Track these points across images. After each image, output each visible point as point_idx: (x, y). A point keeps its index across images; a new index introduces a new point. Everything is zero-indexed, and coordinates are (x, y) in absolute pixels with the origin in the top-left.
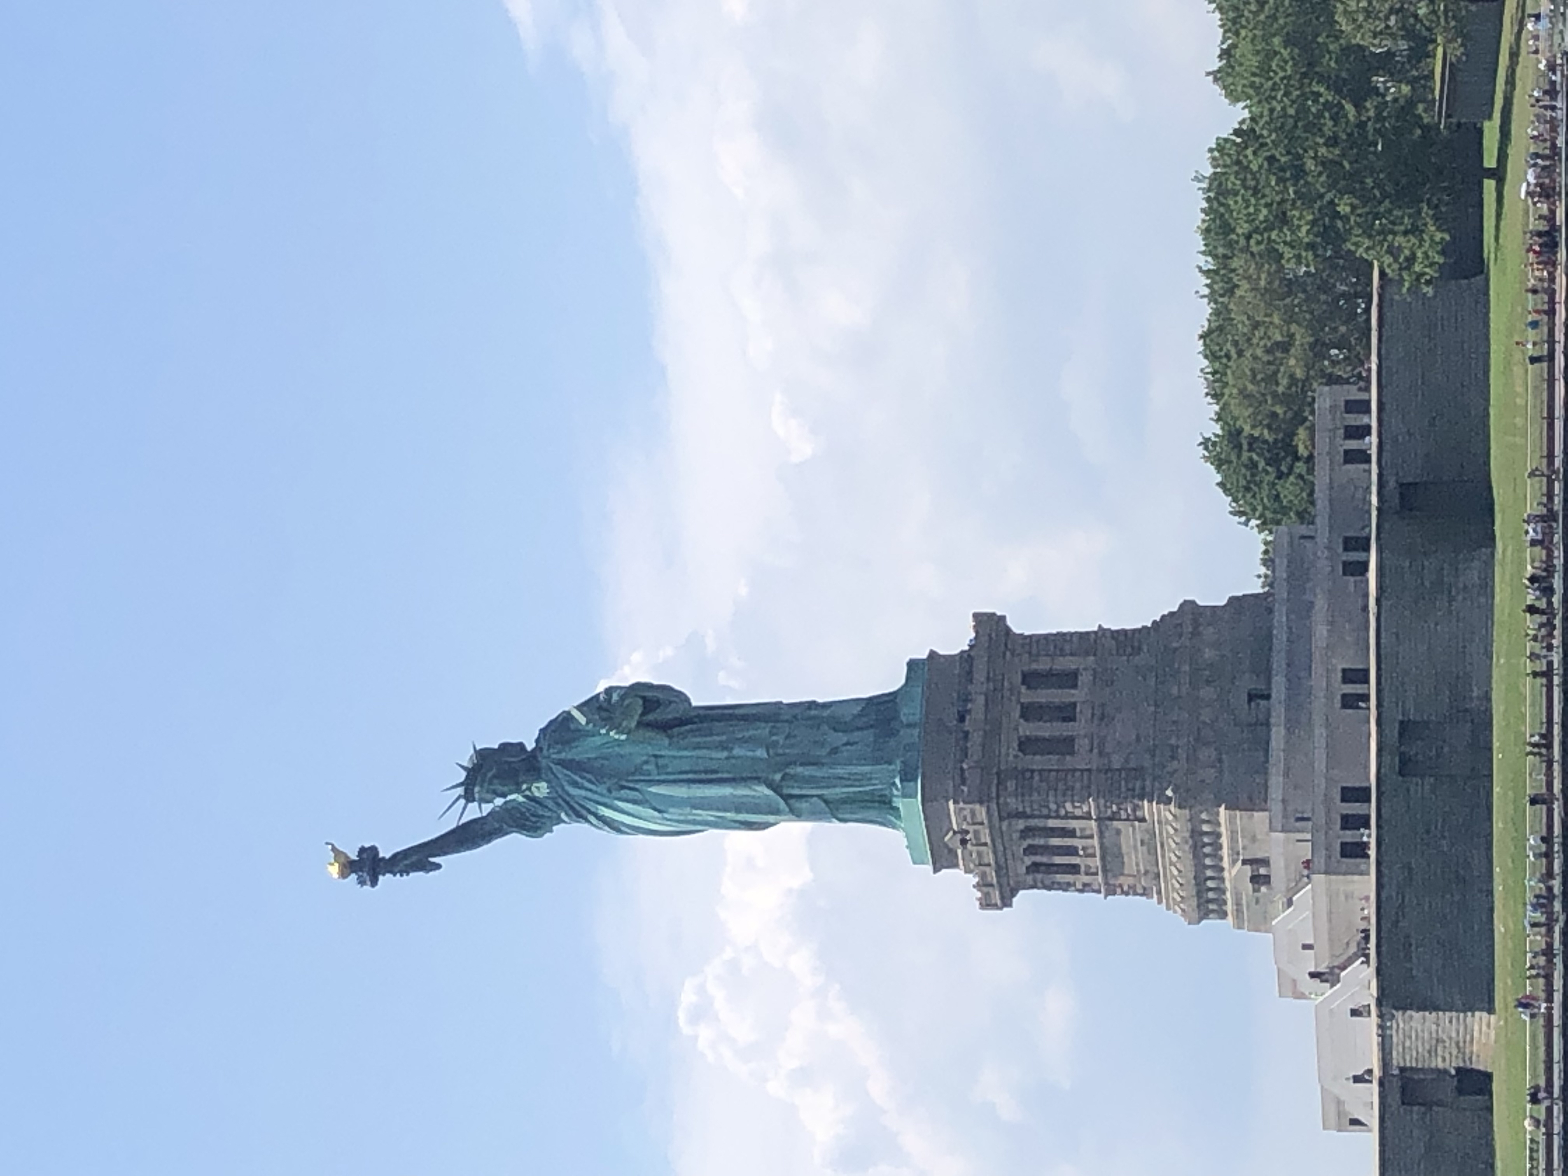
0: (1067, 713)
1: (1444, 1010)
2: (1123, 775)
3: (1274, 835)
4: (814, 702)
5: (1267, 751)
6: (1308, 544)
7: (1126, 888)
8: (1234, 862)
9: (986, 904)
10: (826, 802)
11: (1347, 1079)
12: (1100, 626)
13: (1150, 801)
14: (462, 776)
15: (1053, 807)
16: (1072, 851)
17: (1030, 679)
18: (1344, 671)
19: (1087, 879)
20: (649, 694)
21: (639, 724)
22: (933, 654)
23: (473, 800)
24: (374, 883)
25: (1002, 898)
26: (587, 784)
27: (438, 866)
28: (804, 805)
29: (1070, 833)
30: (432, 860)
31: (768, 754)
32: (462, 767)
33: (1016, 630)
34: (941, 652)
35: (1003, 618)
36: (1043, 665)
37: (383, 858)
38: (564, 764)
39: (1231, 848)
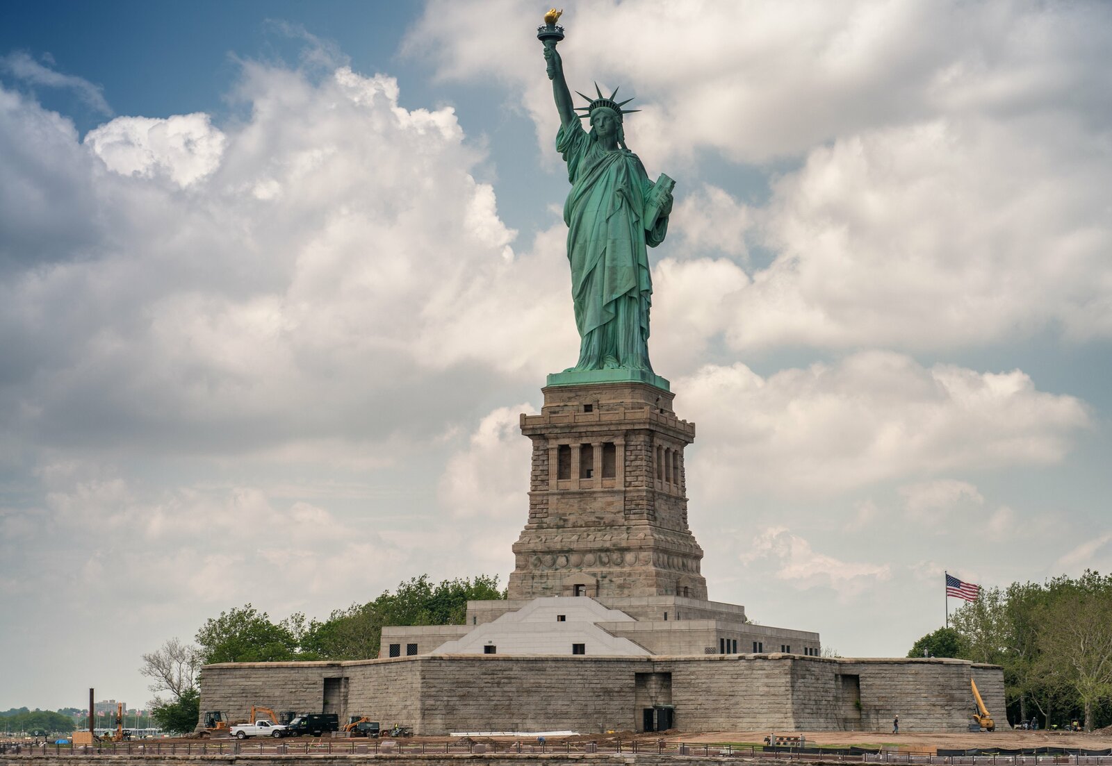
0: (667, 476)
9: (524, 420)
24: (542, 38)
33: (686, 449)
39: (610, 573)
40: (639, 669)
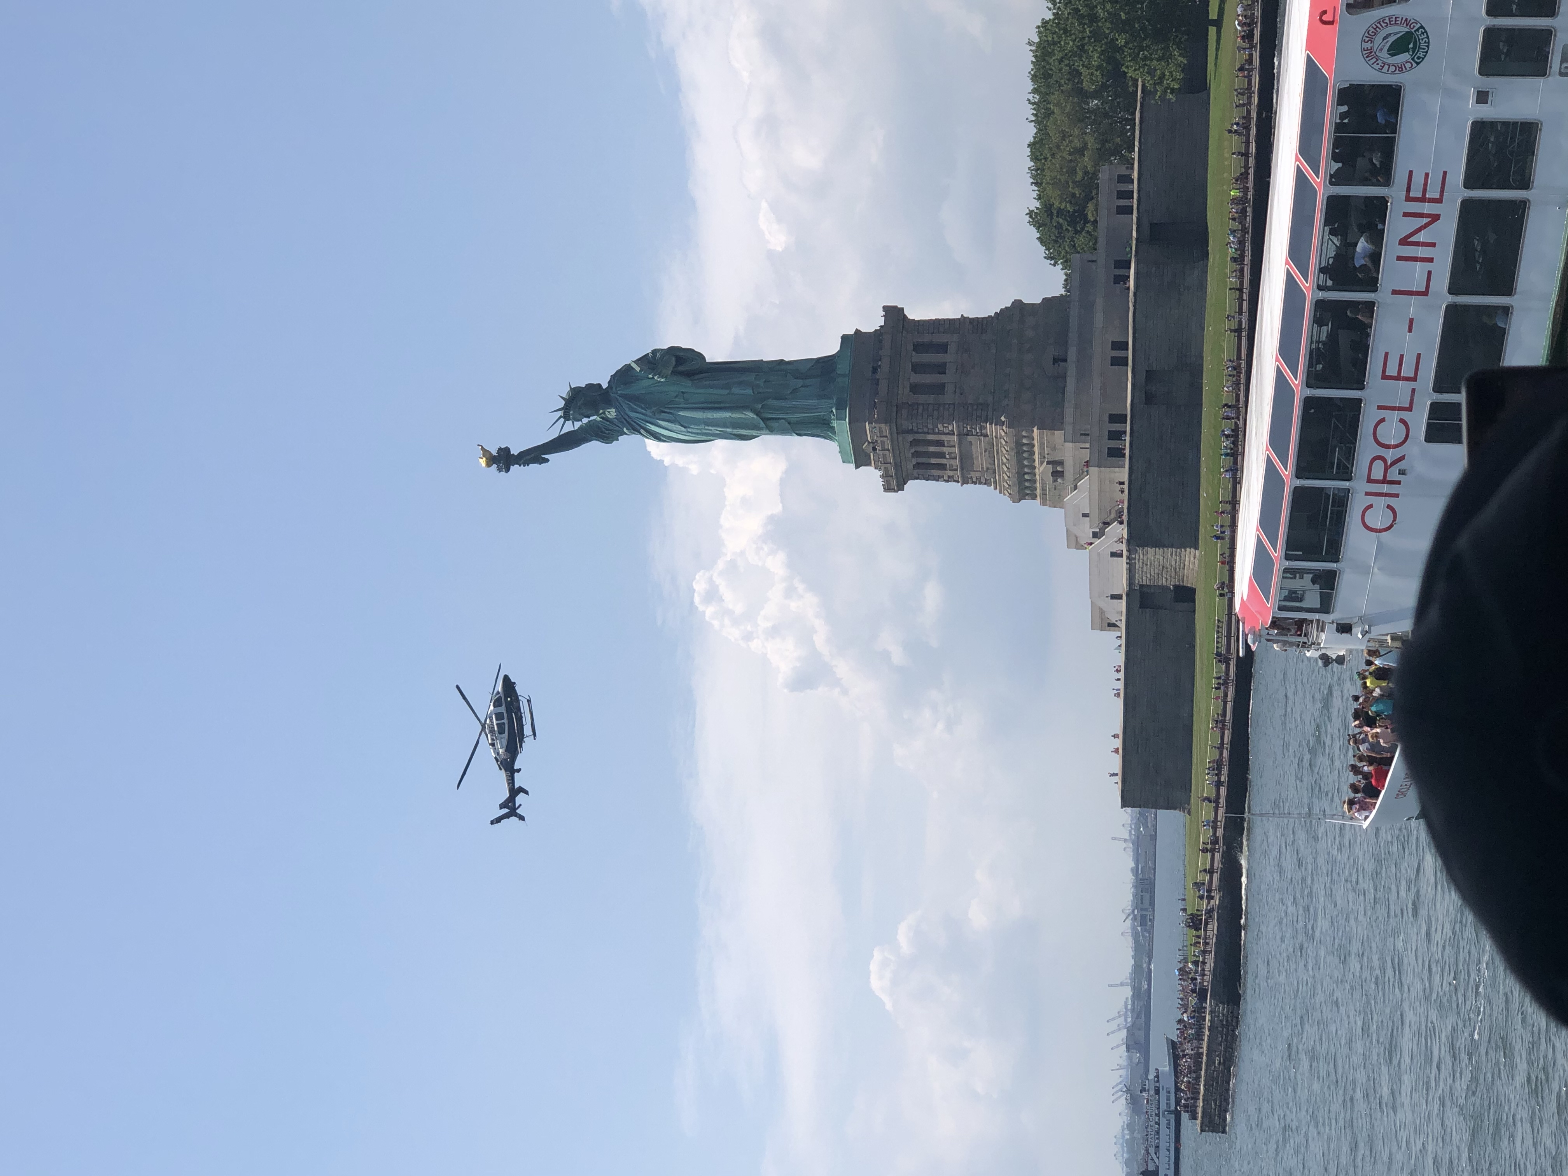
0: (941, 369)
1: (1168, 547)
2: (975, 407)
3: (1066, 444)
4: (783, 360)
5: (1063, 393)
6: (1093, 266)
7: (974, 480)
8: (1042, 463)
9: (888, 488)
10: (789, 423)
11: (1107, 597)
12: (962, 315)
13: (991, 424)
14: (562, 404)
15: (930, 426)
16: (942, 455)
17: (918, 348)
18: (1113, 342)
19: (951, 473)
20: (678, 354)
21: (675, 373)
22: (857, 331)
23: (568, 420)
24: (508, 470)
25: (897, 486)
26: (640, 410)
27: (547, 460)
28: (775, 424)
29: (941, 443)
30: (543, 456)
31: (753, 392)
32: (562, 398)
33: (910, 317)
34: (863, 331)
35: (902, 309)
36: (926, 338)
37: (513, 454)
38: (626, 397)
39: (1040, 454)
40: (1137, 604)
